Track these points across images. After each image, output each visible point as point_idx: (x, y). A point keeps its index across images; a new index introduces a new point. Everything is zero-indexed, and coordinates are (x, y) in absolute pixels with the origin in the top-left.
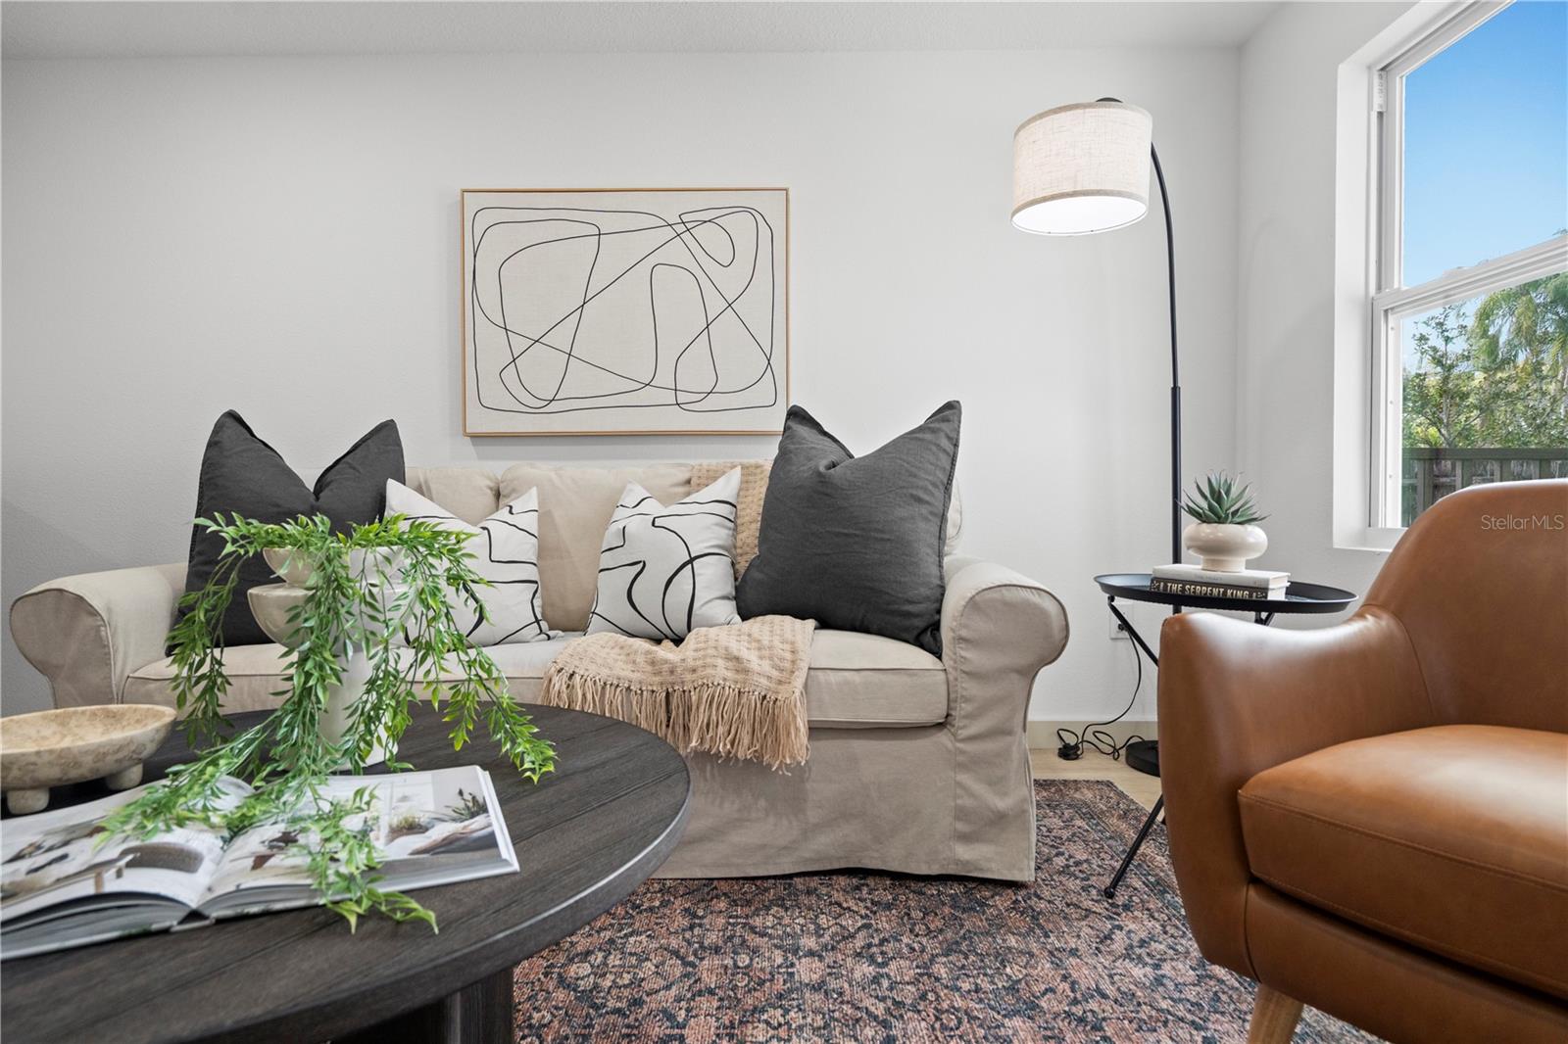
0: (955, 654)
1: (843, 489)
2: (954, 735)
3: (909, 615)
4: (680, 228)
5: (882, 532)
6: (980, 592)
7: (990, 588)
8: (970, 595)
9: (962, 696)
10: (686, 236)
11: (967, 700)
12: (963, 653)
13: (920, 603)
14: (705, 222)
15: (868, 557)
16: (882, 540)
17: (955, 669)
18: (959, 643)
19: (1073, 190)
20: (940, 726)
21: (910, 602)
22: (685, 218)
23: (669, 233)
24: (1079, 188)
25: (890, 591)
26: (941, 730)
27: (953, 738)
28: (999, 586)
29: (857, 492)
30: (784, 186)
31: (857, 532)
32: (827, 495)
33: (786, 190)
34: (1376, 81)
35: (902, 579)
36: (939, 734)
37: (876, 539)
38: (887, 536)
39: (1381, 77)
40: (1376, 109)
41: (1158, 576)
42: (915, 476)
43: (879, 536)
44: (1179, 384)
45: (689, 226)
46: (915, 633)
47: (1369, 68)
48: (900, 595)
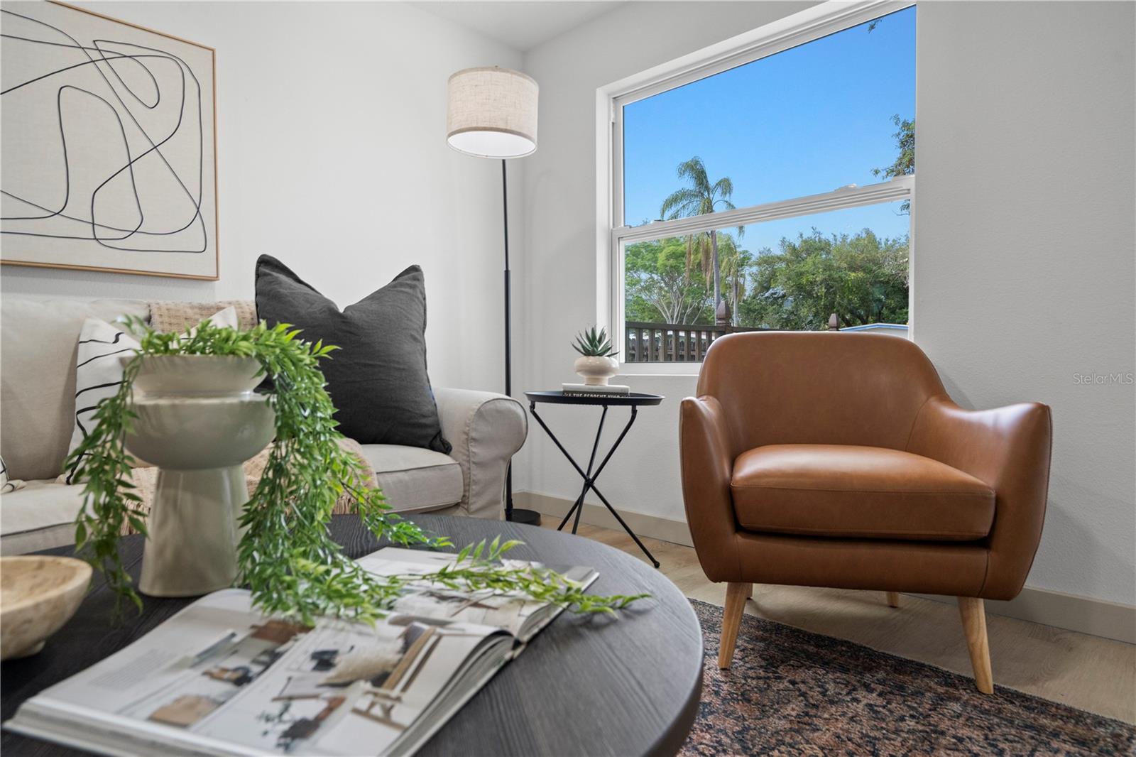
0: (468, 451)
1: (364, 329)
2: (467, 510)
3: (425, 426)
4: (95, 55)
5: (398, 363)
6: (483, 404)
7: (489, 401)
8: (477, 407)
9: (474, 481)
10: (102, 64)
11: (476, 483)
12: (474, 450)
13: (429, 417)
14: (125, 56)
15: (391, 383)
16: (399, 369)
17: (469, 462)
18: (471, 442)
19: (505, 127)
20: (457, 505)
21: (424, 416)
22: (101, 45)
23: (80, 57)
24: (508, 128)
25: (411, 409)
26: (458, 508)
27: (466, 512)
28: (494, 400)
29: (375, 331)
30: (213, 47)
31: (380, 363)
32: (351, 333)
33: (213, 50)
34: (612, 104)
35: (417, 399)
36: (458, 511)
37: (395, 368)
38: (402, 367)
39: (614, 102)
40: (612, 121)
41: (567, 390)
42: (411, 320)
43: (396, 366)
44: (510, 269)
45: (106, 55)
46: (430, 439)
47: (609, 95)
48: (417, 412)
